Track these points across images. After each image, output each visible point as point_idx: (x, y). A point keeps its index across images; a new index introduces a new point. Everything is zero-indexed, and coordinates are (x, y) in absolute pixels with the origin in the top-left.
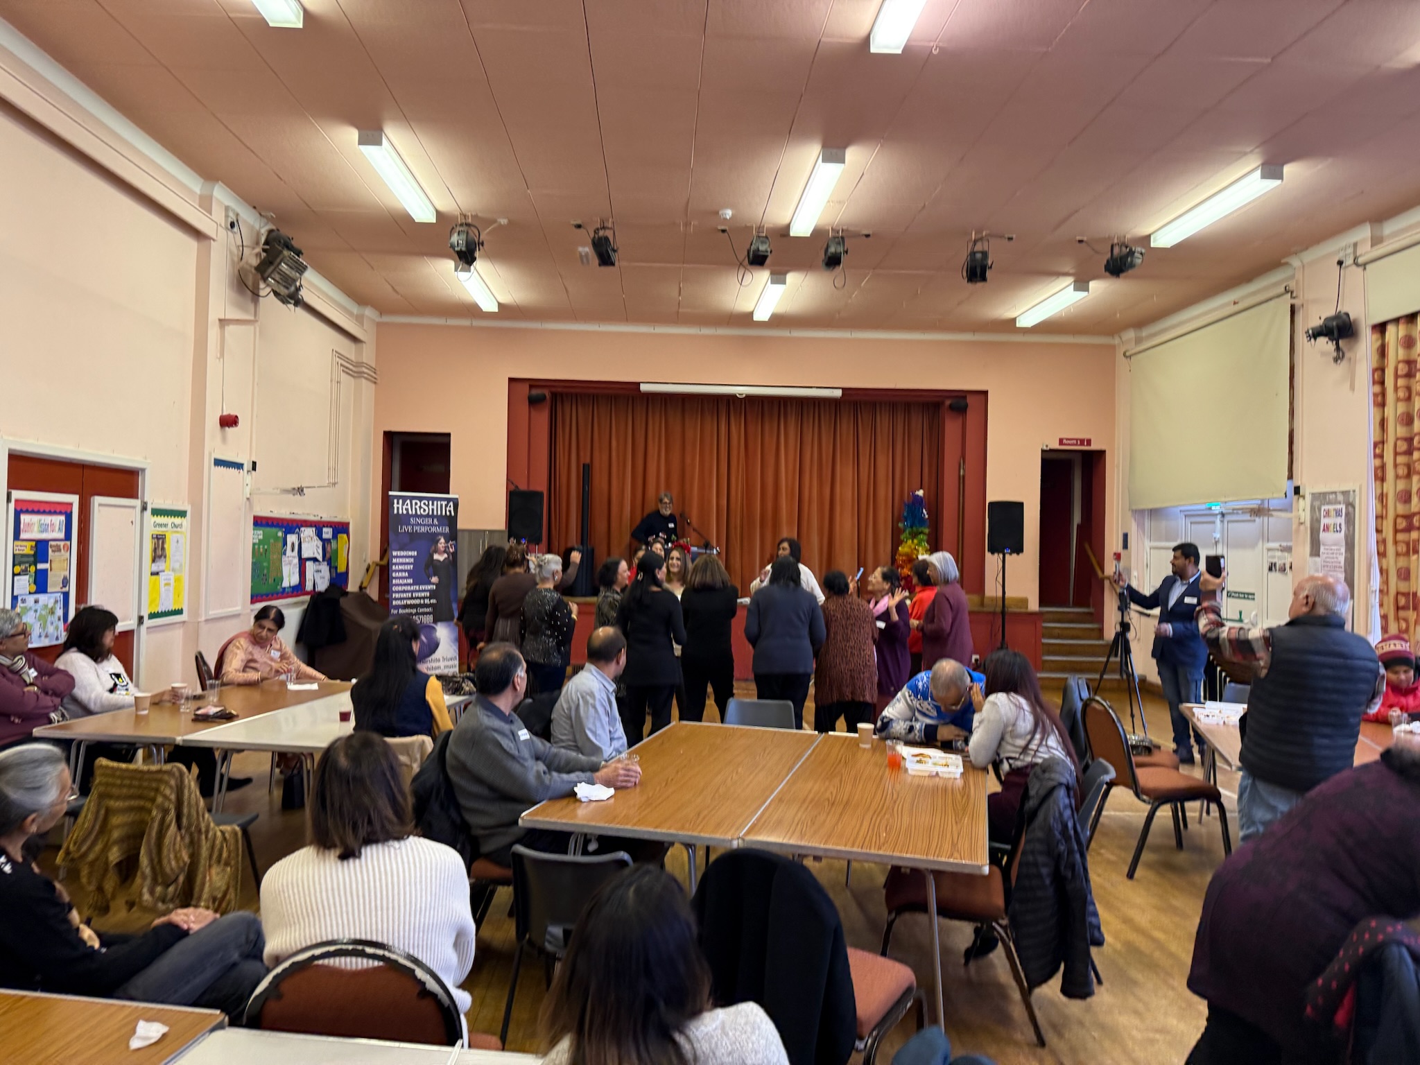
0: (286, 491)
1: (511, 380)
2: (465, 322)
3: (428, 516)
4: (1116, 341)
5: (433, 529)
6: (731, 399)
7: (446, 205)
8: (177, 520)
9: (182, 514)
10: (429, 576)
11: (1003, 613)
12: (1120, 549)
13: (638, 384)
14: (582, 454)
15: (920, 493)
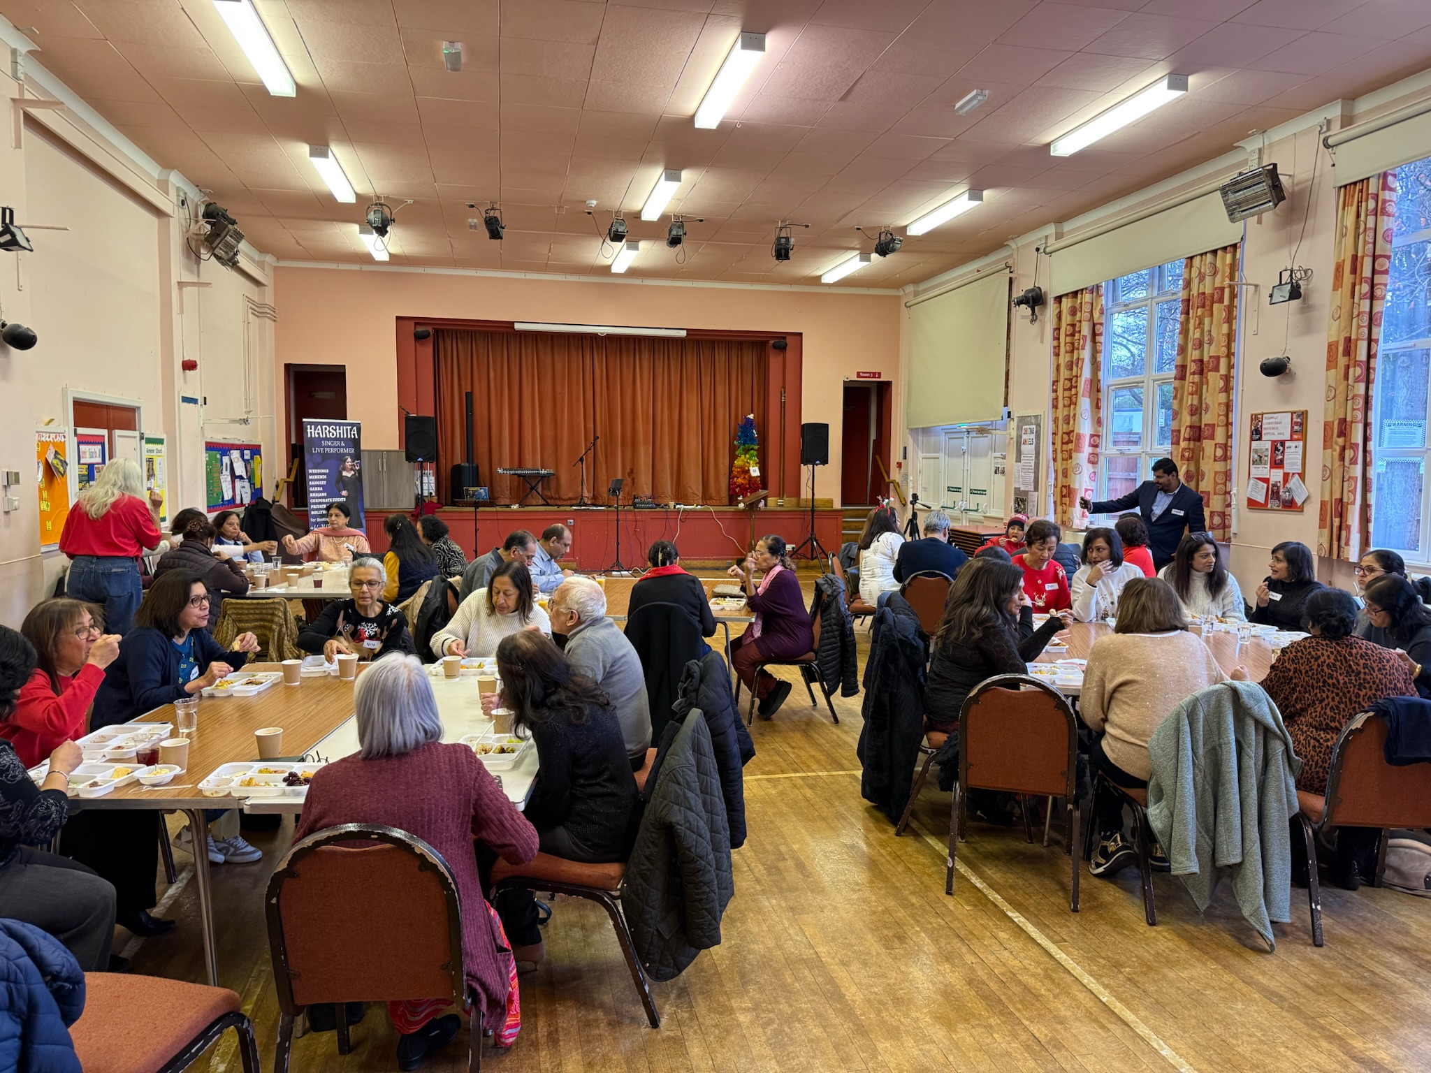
0: (235, 421)
1: (398, 318)
2: (356, 267)
3: (336, 439)
4: (901, 293)
5: (342, 450)
6: (593, 337)
7: (363, 188)
8: (159, 447)
9: (160, 441)
10: (340, 491)
11: (813, 511)
12: (901, 460)
13: (512, 323)
14: (463, 383)
15: (751, 416)
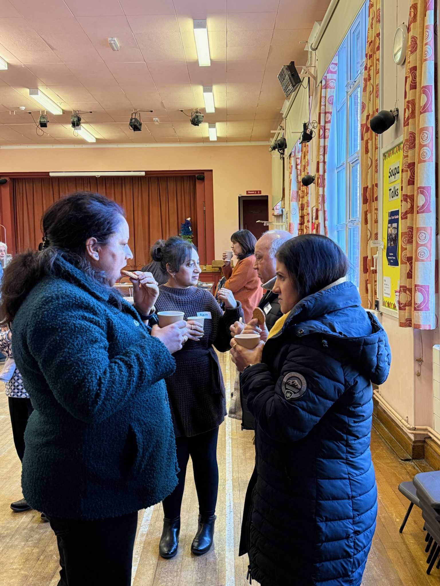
6: (94, 178)
13: (49, 172)
15: (189, 219)
